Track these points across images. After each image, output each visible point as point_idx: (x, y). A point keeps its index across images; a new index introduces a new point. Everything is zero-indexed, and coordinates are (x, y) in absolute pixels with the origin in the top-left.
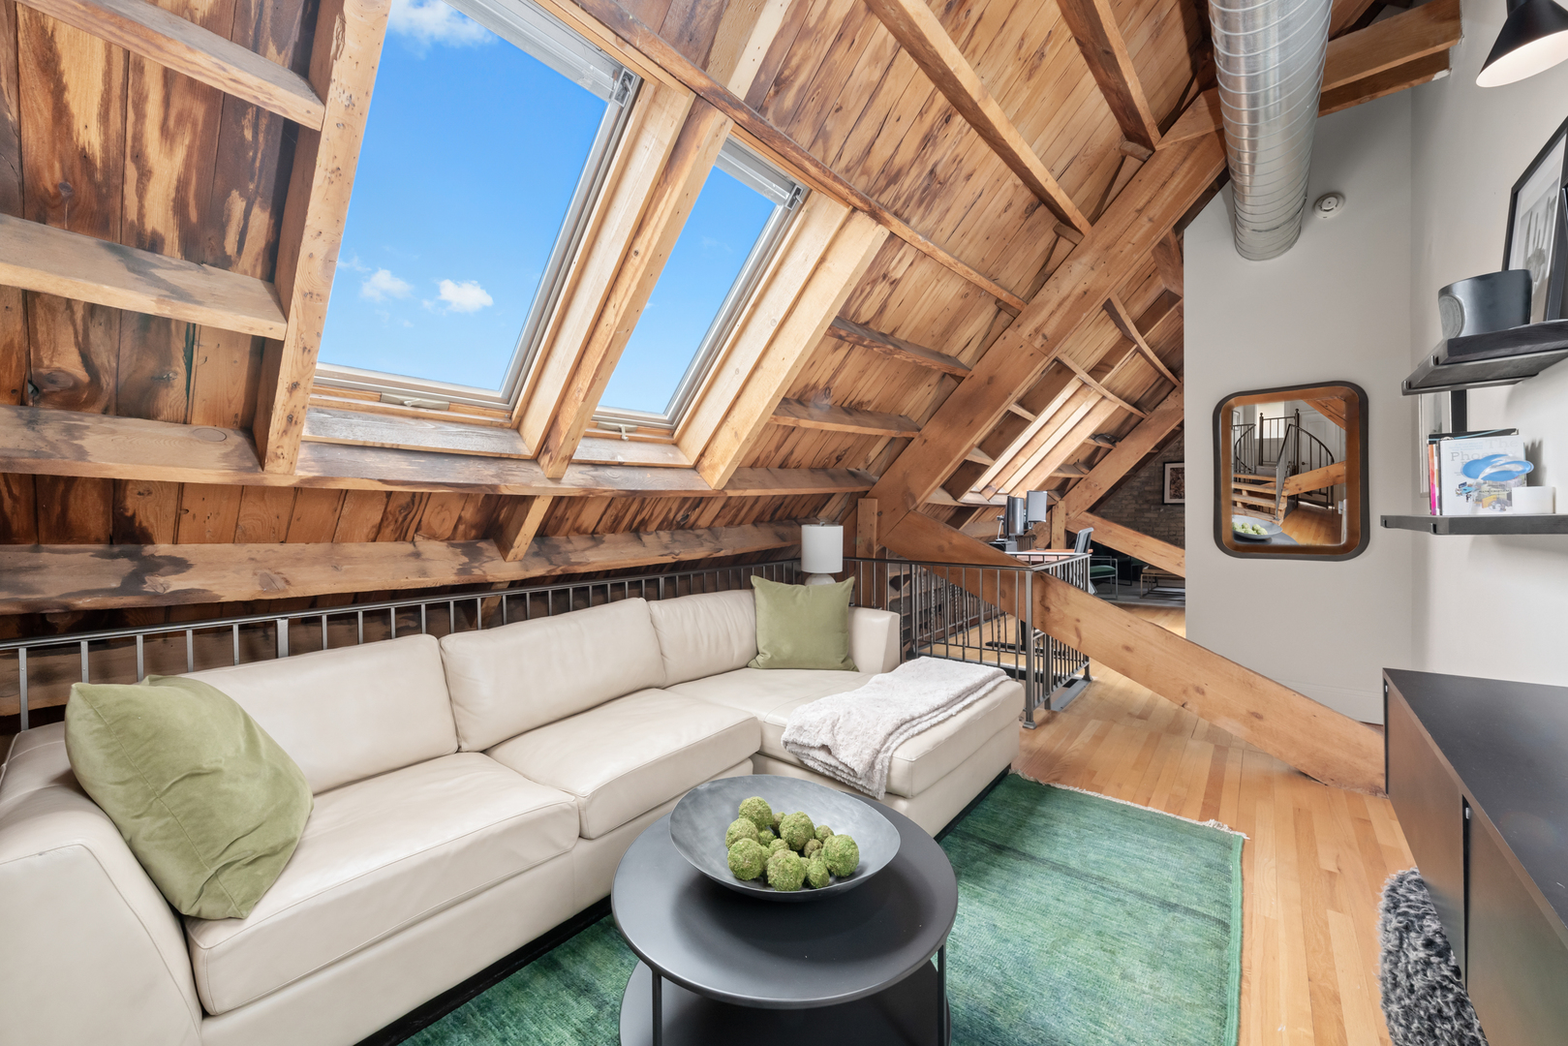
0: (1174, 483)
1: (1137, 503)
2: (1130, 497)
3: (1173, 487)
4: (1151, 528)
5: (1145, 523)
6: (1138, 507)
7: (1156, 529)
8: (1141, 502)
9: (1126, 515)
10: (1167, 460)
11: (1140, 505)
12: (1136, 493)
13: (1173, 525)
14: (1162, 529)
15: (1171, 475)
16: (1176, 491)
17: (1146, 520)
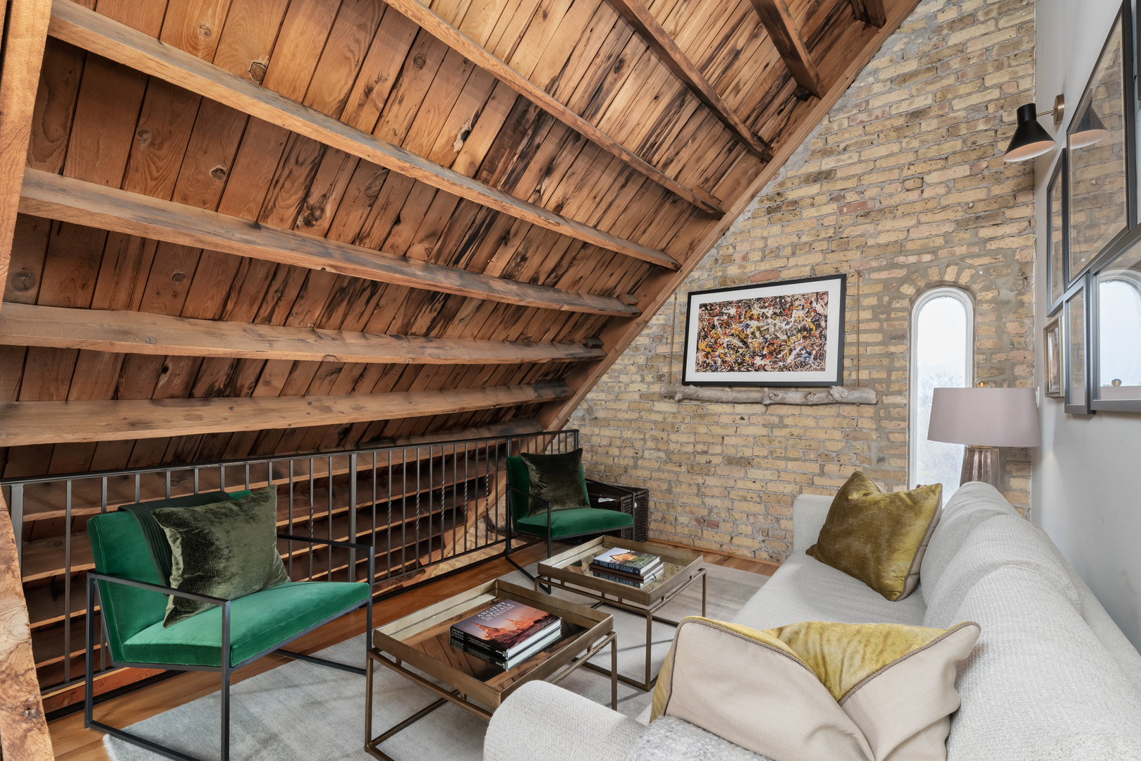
0: (705, 337)
1: (643, 380)
2: (633, 369)
3: (703, 345)
4: (664, 435)
5: (655, 422)
6: (643, 388)
7: (674, 437)
8: (649, 378)
9: (625, 406)
10: (695, 289)
11: (649, 384)
12: (641, 360)
13: (702, 430)
14: (683, 438)
15: (701, 320)
16: (706, 356)
17: (659, 418)
